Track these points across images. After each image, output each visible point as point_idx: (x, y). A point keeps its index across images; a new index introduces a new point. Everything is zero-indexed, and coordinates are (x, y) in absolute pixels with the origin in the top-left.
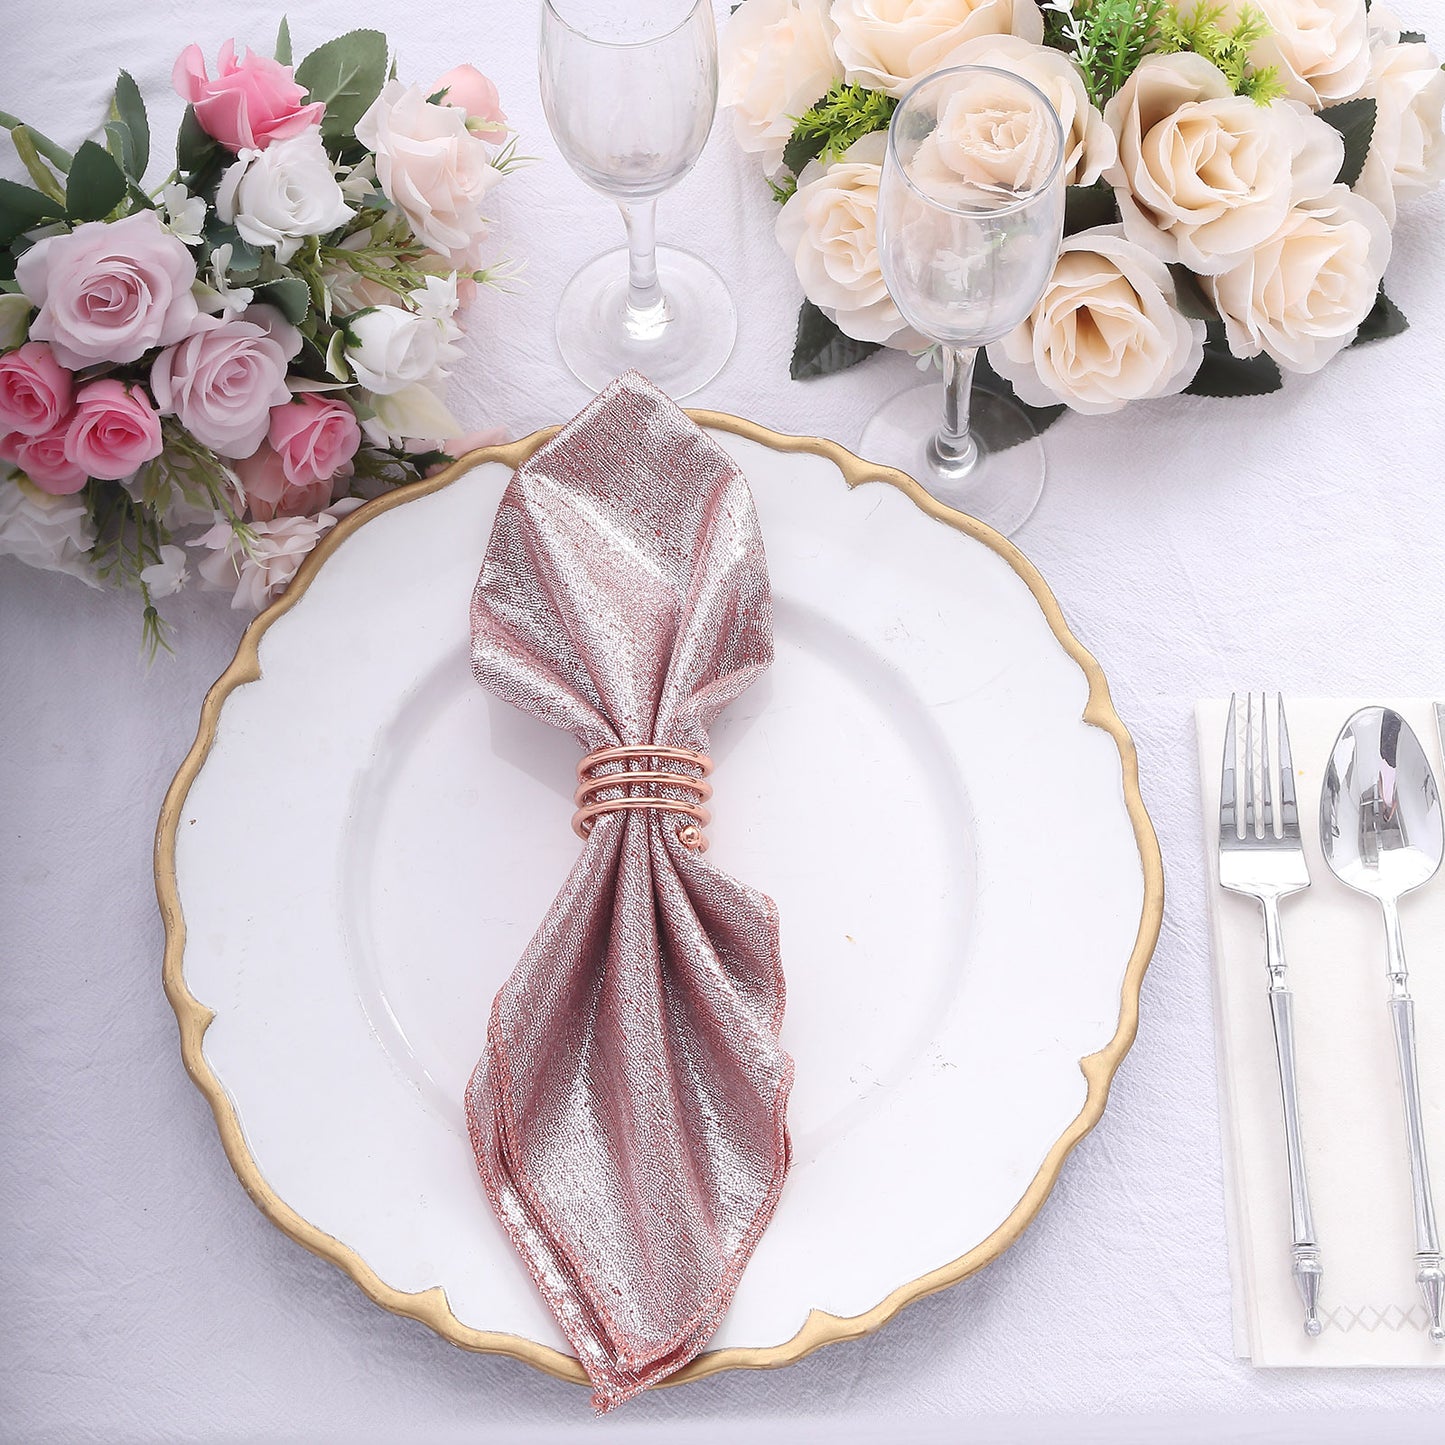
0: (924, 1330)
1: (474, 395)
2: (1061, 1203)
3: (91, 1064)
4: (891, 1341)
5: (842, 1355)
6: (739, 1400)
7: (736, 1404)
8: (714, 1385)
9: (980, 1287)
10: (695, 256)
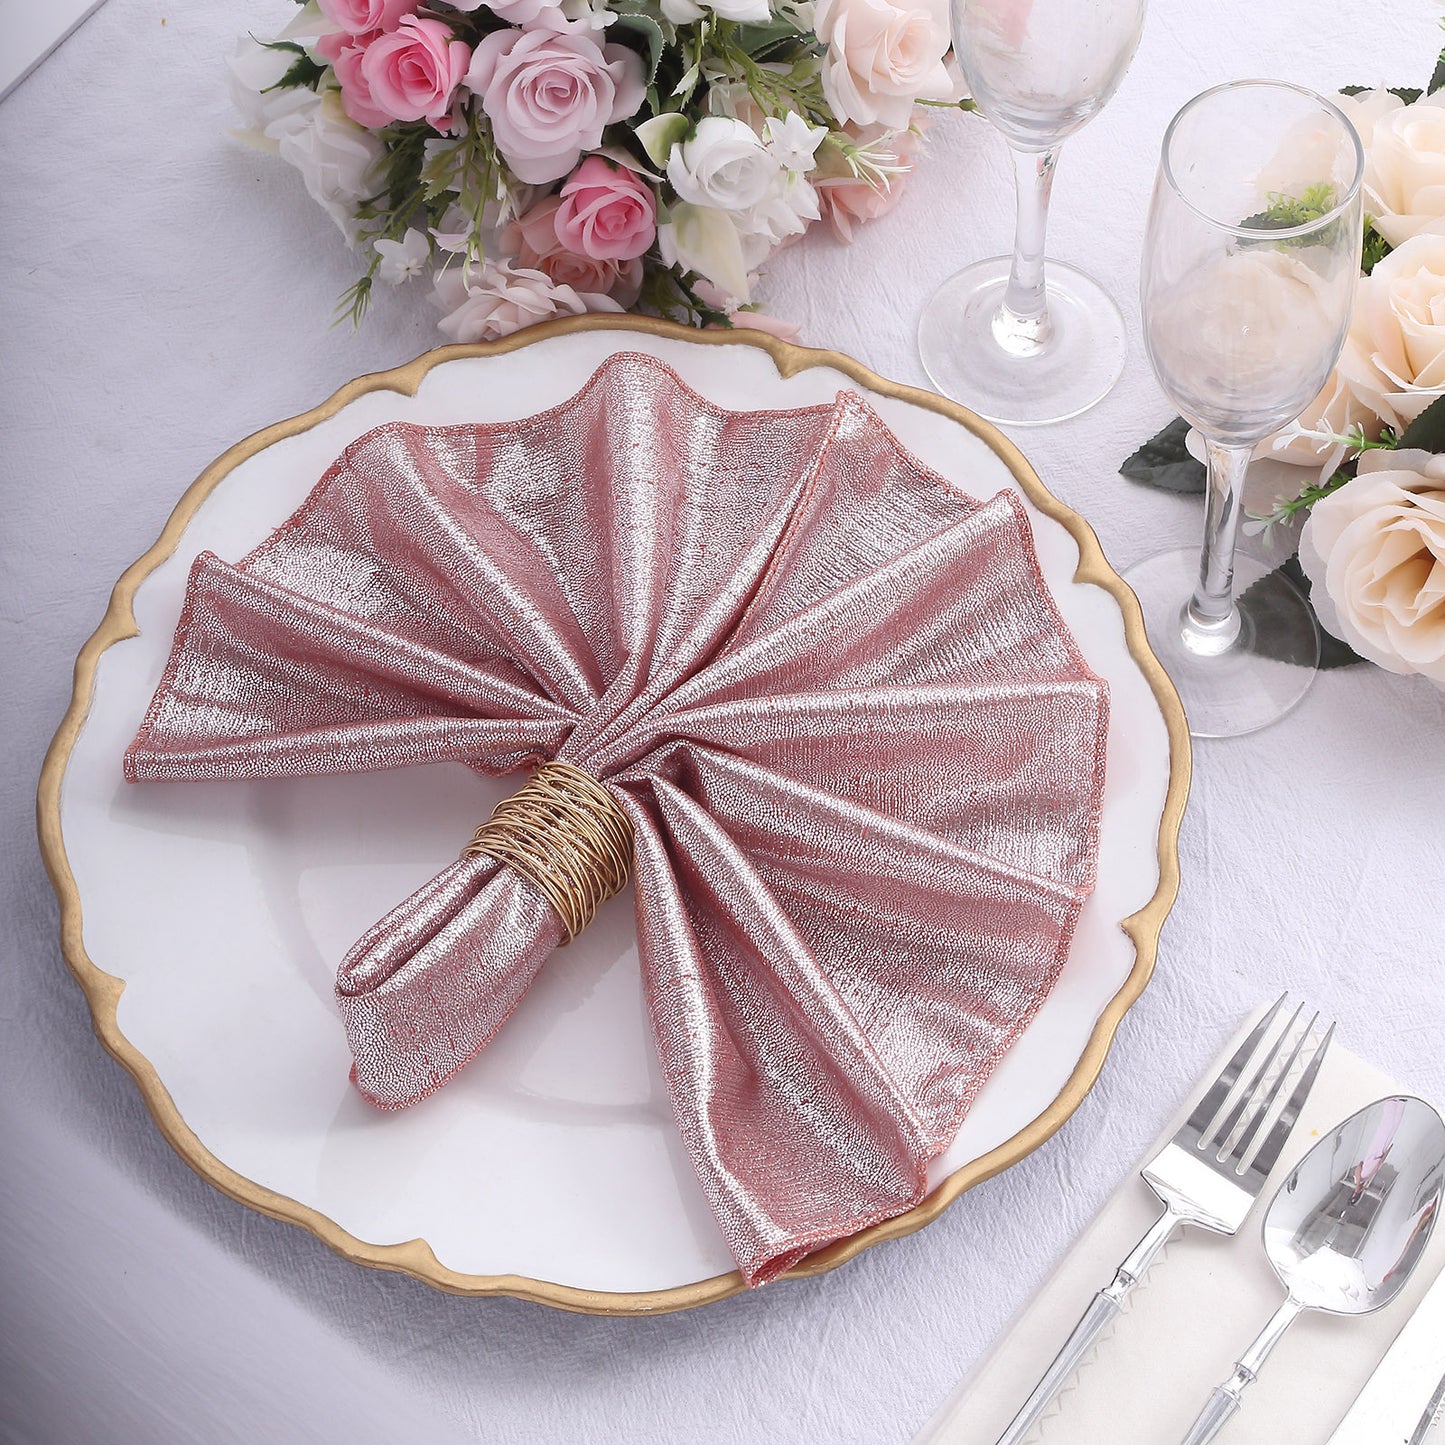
0: (521, 1352)
1: (812, 301)
2: (743, 1340)
3: (22, 621)
4: (483, 1338)
5: (429, 1317)
6: (307, 1283)
7: (301, 1284)
8: (296, 1254)
9: (603, 1354)
10: (1119, 309)
